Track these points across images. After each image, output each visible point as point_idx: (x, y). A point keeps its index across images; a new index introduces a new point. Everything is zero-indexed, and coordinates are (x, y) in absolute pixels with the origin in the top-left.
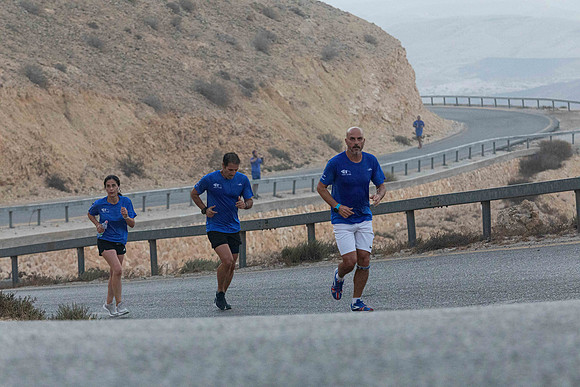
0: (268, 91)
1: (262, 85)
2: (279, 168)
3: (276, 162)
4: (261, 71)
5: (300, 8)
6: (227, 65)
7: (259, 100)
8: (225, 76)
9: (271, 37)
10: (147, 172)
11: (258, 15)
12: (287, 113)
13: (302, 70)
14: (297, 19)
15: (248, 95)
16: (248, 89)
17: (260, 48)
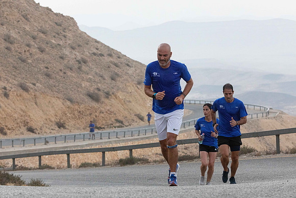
0: (115, 96)
1: (113, 94)
2: (119, 127)
3: (118, 124)
4: (113, 88)
5: (129, 63)
6: (99, 85)
7: (112, 100)
8: (99, 89)
9: (117, 75)
10: (67, 127)
11: (112, 66)
12: (122, 105)
13: (129, 88)
14: (128, 67)
15: (107, 98)
16: (108, 95)
17: (113, 79)
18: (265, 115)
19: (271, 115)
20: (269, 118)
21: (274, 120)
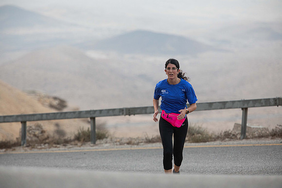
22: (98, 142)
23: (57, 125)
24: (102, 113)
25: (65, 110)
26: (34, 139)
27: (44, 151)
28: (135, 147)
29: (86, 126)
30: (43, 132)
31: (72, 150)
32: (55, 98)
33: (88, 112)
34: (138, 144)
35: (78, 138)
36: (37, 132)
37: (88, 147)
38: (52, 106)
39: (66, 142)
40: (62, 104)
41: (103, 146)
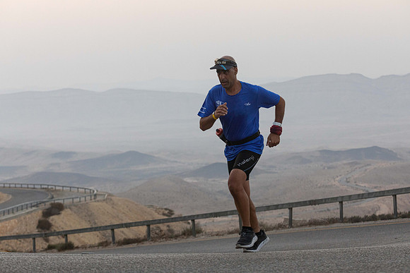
18: (93, 197)
19: (98, 198)
20: (98, 201)
21: (104, 203)
22: (197, 235)
23: (168, 226)
24: (198, 216)
25: (173, 217)
26: (156, 235)
27: (162, 243)
28: (221, 237)
29: (189, 226)
30: (161, 231)
31: (181, 242)
32: (166, 209)
33: (189, 217)
34: (223, 235)
35: (184, 234)
36: (157, 231)
37: (191, 239)
38: (164, 214)
39: (176, 237)
40: (171, 212)
41: (201, 238)
